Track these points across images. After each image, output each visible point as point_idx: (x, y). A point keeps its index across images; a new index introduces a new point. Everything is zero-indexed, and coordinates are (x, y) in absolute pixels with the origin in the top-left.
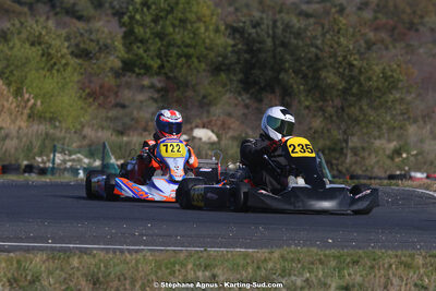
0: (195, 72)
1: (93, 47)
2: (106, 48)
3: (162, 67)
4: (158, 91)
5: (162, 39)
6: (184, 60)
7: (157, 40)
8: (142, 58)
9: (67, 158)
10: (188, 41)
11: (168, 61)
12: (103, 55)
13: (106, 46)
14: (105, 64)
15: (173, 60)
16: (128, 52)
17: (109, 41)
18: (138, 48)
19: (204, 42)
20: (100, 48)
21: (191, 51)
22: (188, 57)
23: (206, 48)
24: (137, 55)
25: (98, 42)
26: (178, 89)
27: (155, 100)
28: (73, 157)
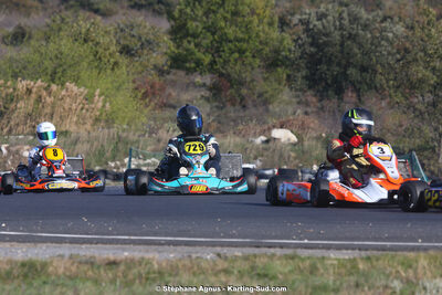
0: (249, 69)
1: (134, 44)
2: (148, 44)
3: (213, 62)
4: (210, 89)
5: (213, 34)
6: (236, 55)
7: (209, 34)
8: (193, 53)
9: (141, 162)
10: (241, 36)
11: (220, 57)
12: (145, 52)
13: (149, 42)
14: (148, 60)
15: (225, 55)
16: (178, 47)
17: (152, 37)
18: (189, 42)
19: (258, 36)
20: (142, 44)
21: (245, 45)
22: (241, 52)
23: (261, 43)
24: (187, 50)
25: (140, 38)
26: (232, 86)
27: (208, 100)
28: (148, 161)
